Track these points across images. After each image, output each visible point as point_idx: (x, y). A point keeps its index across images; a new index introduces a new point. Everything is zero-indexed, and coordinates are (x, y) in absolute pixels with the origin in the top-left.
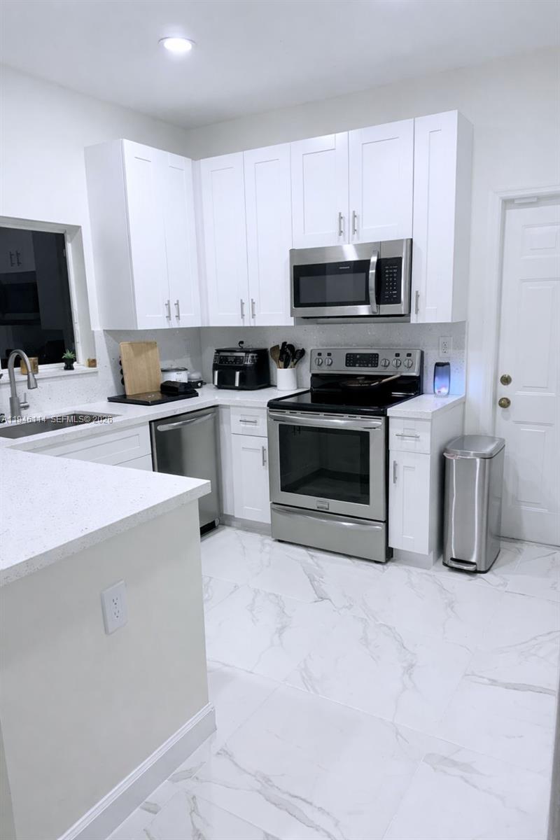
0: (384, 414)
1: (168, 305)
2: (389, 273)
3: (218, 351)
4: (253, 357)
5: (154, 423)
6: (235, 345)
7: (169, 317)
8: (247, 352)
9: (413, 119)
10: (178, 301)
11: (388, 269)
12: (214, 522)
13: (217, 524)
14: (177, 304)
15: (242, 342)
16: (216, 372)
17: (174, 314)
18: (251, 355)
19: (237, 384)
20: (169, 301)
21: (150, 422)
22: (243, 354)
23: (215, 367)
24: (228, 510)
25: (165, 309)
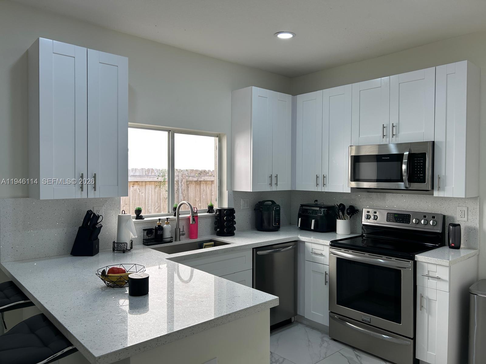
0: (413, 258)
1: (271, 177)
2: (417, 163)
3: (302, 206)
4: (324, 211)
5: (256, 249)
6: (312, 202)
7: (271, 184)
8: (321, 207)
9: (435, 67)
10: (277, 175)
11: (417, 160)
12: (291, 319)
13: (293, 320)
14: (277, 177)
15: (316, 201)
16: (300, 219)
17: (274, 182)
18: (322, 209)
19: (312, 228)
20: (271, 175)
21: (253, 249)
22: (318, 209)
23: (300, 216)
24: (300, 312)
25: (269, 179)
